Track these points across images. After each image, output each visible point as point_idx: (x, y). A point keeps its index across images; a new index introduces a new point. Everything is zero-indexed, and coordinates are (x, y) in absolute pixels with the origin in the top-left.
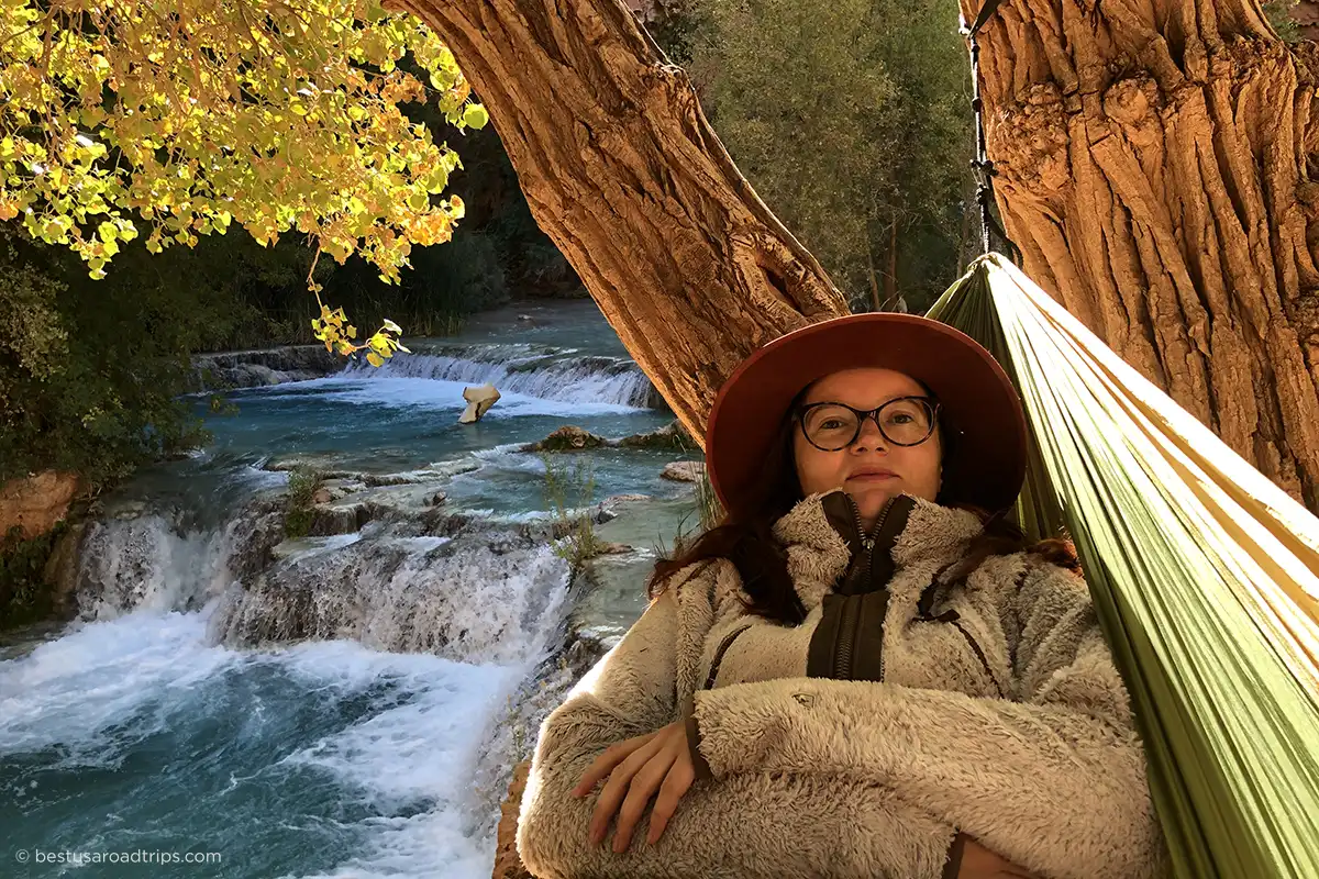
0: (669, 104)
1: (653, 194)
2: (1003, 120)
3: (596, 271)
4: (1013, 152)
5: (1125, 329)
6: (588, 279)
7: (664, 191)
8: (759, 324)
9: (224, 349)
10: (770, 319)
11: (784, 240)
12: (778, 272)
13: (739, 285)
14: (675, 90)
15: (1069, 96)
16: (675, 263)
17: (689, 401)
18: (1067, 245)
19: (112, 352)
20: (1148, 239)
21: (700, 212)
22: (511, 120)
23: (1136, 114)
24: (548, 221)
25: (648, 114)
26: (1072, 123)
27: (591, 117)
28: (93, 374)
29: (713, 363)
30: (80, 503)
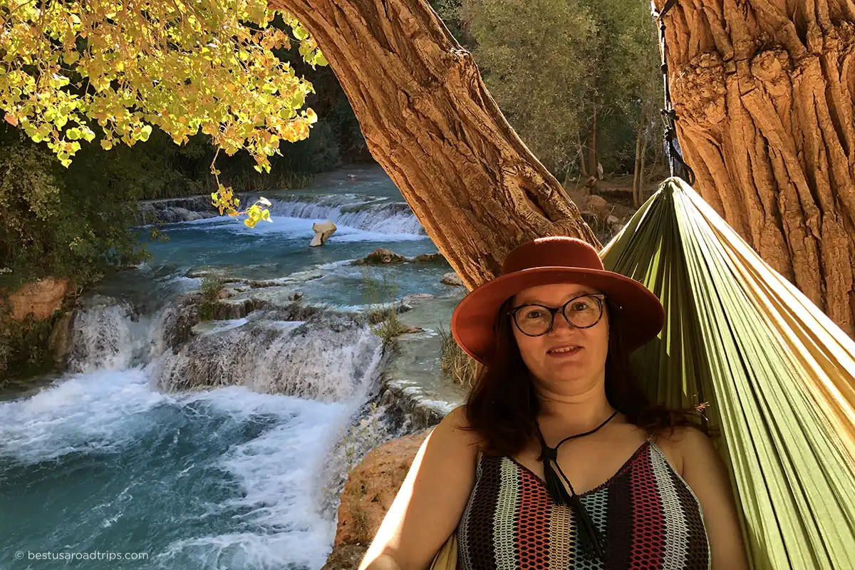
0: (461, 77)
1: (450, 140)
2: (681, 77)
3: (412, 189)
4: (688, 98)
5: (762, 220)
6: (406, 194)
7: (457, 137)
8: (522, 229)
9: (158, 198)
10: (528, 224)
11: (538, 169)
12: (533, 191)
13: (508, 202)
14: (465, 68)
15: (727, 61)
16: (465, 186)
17: (474, 277)
18: (723, 161)
19: (88, 201)
20: (779, 159)
21: (482, 152)
22: (356, 88)
23: (773, 74)
24: (380, 155)
25: (447, 85)
26: (729, 80)
27: (409, 88)
28: (76, 216)
29: (490, 254)
30: (69, 298)
